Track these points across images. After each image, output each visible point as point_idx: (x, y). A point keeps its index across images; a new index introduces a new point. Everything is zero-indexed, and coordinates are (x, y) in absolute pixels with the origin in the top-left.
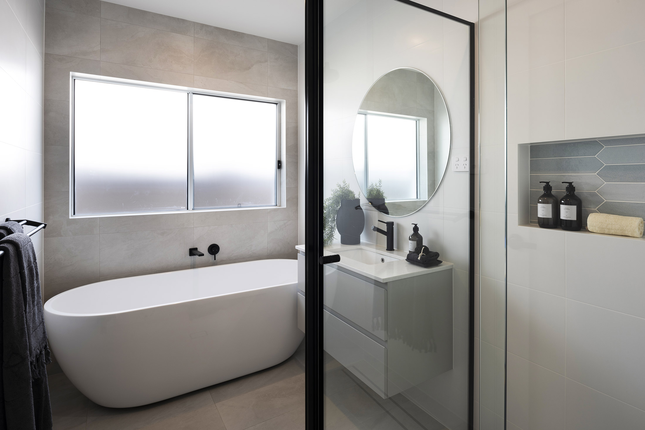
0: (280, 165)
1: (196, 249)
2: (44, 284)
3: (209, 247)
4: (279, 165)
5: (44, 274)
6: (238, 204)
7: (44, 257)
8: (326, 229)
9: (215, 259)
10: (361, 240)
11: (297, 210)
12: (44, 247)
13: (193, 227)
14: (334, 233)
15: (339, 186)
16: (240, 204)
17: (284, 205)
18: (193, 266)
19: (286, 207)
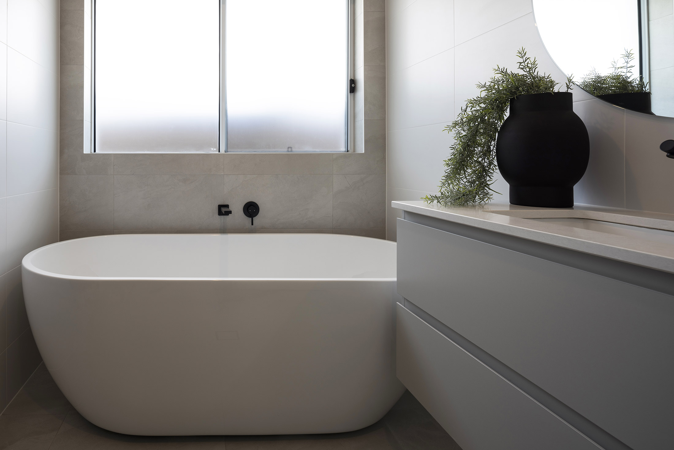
0: (353, 85)
1: (227, 206)
2: (60, 230)
3: (245, 205)
4: (353, 87)
5: (60, 218)
6: (289, 148)
7: (60, 198)
8: (469, 171)
9: (252, 224)
10: (574, 203)
11: (384, 158)
12: (60, 186)
13: (223, 174)
14: (488, 178)
15: (504, 72)
16: (291, 148)
17: (361, 148)
18: (223, 230)
19: (364, 152)
